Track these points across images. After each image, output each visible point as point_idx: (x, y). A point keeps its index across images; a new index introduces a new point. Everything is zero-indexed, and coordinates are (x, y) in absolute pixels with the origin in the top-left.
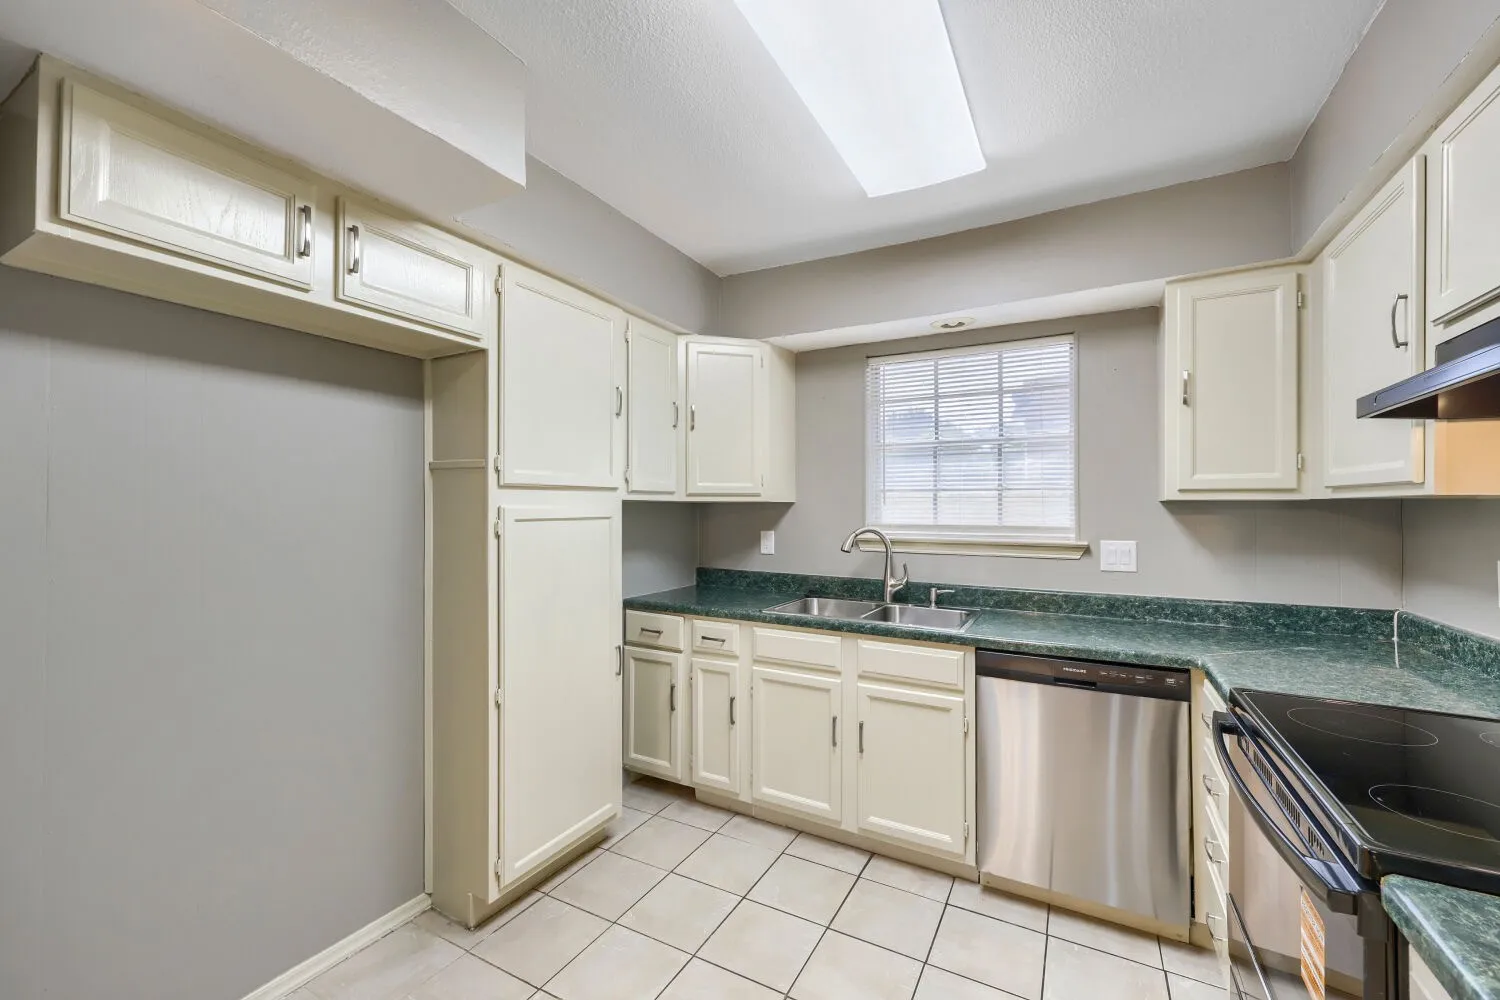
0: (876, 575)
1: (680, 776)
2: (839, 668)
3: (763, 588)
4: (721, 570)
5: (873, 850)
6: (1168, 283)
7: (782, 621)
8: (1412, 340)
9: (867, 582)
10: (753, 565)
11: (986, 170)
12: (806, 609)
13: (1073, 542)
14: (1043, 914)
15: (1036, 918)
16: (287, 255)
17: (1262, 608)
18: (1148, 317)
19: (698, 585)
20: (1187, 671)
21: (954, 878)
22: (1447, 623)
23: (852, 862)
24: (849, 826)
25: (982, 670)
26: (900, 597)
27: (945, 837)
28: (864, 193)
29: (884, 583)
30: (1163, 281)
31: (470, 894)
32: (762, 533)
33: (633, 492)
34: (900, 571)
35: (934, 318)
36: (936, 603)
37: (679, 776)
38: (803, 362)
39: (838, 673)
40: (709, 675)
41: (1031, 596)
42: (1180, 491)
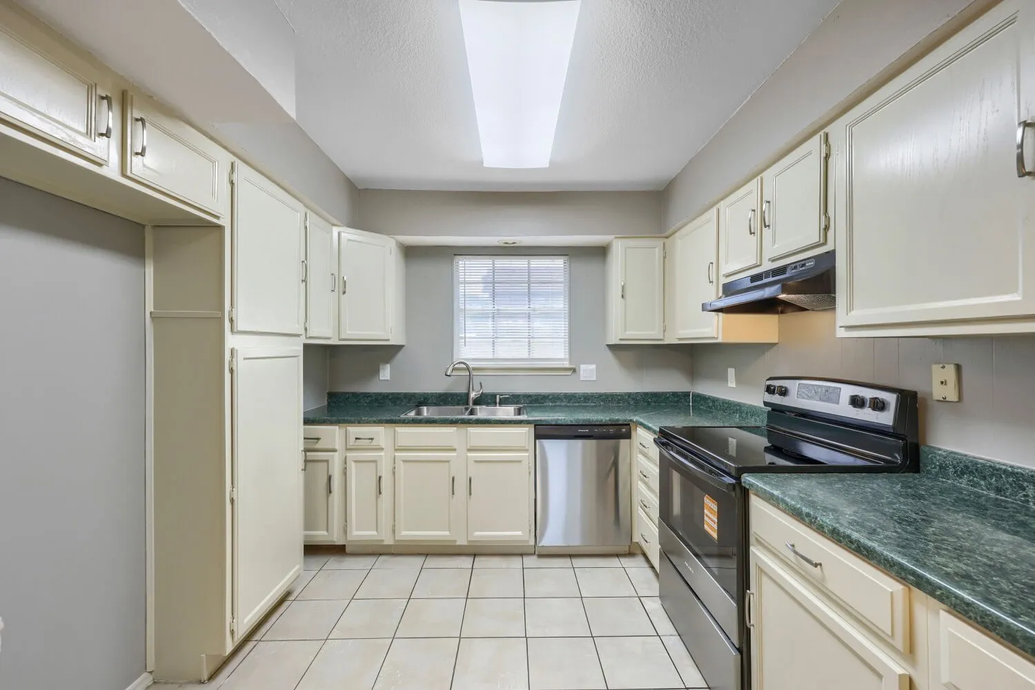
0: (462, 389)
1: (337, 539)
2: (455, 447)
3: (382, 403)
4: (348, 393)
5: (475, 552)
6: (616, 238)
7: (415, 422)
8: (714, 280)
9: (456, 395)
10: (374, 388)
11: (548, 168)
12: (419, 413)
13: (568, 366)
14: (568, 560)
15: (566, 562)
16: (88, 134)
17: (646, 394)
18: (601, 252)
19: (329, 403)
20: (629, 425)
21: (522, 555)
22: (711, 395)
23: (466, 562)
24: (462, 541)
25: (538, 436)
26: (477, 402)
27: (519, 533)
28: (482, 163)
29: (468, 395)
30: (613, 237)
31: (204, 655)
32: (381, 367)
33: (311, 338)
34: (477, 387)
35: (500, 238)
36: (499, 404)
37: (335, 540)
38: (410, 253)
39: (455, 450)
40: (358, 464)
41: (548, 396)
42: (620, 339)
